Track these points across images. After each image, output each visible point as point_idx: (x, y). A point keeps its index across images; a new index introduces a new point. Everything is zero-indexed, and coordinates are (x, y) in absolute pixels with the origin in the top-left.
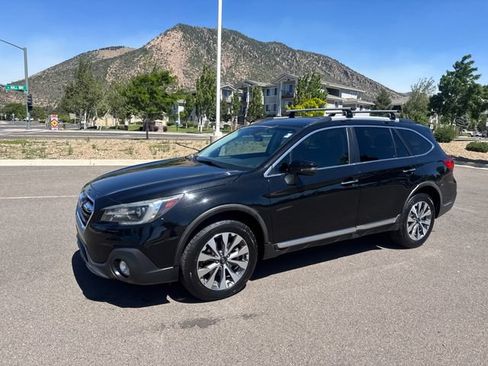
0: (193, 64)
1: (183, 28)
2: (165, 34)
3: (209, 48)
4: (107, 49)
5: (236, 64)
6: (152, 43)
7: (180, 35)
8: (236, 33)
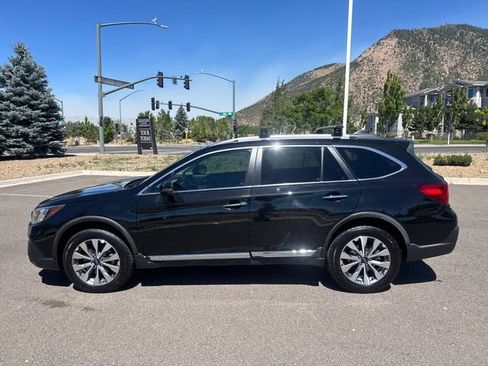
0: (408, 70)
1: (398, 34)
2: (378, 44)
3: (429, 49)
4: (320, 68)
5: (464, 61)
6: (364, 56)
7: (394, 42)
8: (464, 27)
